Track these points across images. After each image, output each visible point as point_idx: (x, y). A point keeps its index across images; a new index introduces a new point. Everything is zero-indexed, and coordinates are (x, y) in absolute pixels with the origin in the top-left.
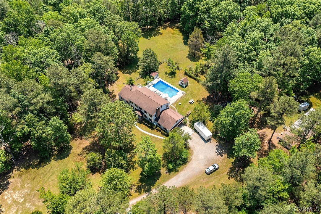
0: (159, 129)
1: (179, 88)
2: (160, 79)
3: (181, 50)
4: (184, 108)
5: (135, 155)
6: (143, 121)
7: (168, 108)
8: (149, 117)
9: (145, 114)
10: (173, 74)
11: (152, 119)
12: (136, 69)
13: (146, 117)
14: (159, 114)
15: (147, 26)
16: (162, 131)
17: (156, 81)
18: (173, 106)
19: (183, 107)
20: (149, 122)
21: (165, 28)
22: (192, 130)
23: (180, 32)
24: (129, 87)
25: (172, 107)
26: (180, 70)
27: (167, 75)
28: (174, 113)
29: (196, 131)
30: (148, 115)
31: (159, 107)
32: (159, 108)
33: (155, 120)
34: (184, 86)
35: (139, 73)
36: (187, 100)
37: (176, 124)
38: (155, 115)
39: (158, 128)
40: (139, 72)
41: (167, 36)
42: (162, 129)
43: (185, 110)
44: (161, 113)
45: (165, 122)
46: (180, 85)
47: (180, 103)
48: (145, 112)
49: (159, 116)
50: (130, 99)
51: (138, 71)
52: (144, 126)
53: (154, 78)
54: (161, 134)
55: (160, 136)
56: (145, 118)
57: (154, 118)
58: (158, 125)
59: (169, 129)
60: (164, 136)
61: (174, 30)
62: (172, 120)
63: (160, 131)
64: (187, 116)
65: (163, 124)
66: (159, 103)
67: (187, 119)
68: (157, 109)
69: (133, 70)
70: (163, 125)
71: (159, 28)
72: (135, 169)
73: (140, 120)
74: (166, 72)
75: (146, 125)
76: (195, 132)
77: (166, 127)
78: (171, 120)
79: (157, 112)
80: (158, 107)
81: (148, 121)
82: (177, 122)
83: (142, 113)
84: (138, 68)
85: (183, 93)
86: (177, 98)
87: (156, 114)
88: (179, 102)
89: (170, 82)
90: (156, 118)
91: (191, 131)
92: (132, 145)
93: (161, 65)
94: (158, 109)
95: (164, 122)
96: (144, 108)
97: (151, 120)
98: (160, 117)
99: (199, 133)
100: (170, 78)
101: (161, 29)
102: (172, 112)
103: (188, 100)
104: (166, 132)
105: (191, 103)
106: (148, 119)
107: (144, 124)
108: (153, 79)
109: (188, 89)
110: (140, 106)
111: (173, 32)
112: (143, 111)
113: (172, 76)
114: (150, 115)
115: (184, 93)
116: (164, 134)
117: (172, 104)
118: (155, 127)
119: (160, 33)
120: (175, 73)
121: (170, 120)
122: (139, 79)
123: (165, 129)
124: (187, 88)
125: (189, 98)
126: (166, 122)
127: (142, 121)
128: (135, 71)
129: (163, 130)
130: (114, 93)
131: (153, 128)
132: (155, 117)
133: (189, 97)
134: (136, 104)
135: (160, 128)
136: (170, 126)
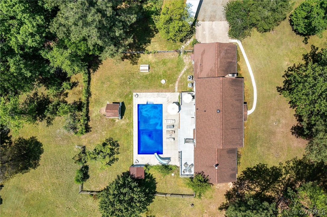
1: (131, 109)
5: (296, 66)
18: (176, 88)
22: (197, 28)
25: (178, 88)
43: (169, 64)
46: (123, 114)
47: (162, 82)
55: (244, 59)
64: (177, 51)
72: (314, 47)
85: (137, 95)
88: (161, 85)
91: (200, 27)
92: (286, 83)
93: (98, 189)
100: (118, 146)
103: (145, 77)
115: (134, 94)
122: (163, 191)
125: (139, 80)
130: (225, 202)
133: (136, 81)
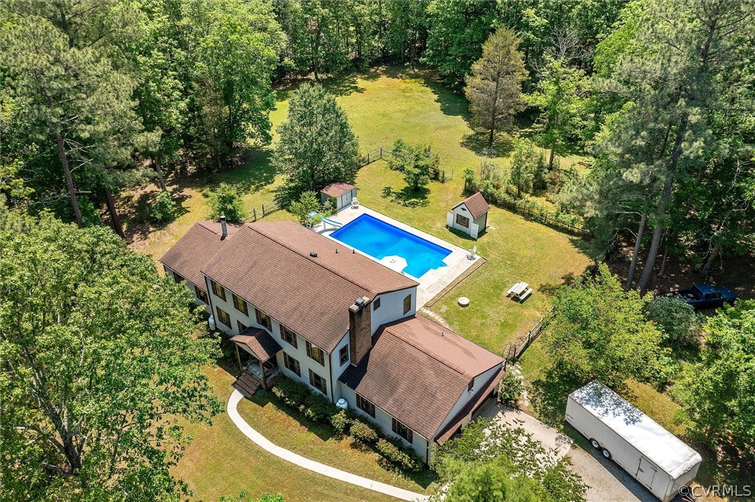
0: (368, 432)
1: (450, 241)
2: (362, 210)
3: (436, 129)
4: (488, 322)
6: (274, 390)
7: (413, 317)
8: (307, 364)
9: (287, 348)
10: (415, 192)
11: (322, 372)
12: (263, 183)
13: (292, 364)
14: (363, 343)
15: (316, 74)
16: (382, 444)
17: (345, 217)
19: (484, 317)
20: (309, 392)
21: (375, 77)
23: (427, 86)
24: (218, 228)
26: (443, 182)
27: (390, 198)
28: (449, 341)
29: (582, 441)
30: (299, 354)
31: (366, 299)
32: (363, 307)
33: (342, 379)
34: (474, 229)
35: (275, 194)
36: (497, 287)
37: (466, 397)
38: (343, 351)
39: (358, 427)
40: (276, 191)
41: (385, 95)
42: (381, 435)
43: (496, 331)
44: (375, 338)
45: (400, 390)
46: (453, 230)
47: (464, 301)
48: (290, 337)
49: (367, 356)
50: (209, 274)
51: (270, 187)
52: (282, 415)
53: (339, 205)
54: (380, 462)
56: (289, 373)
57: (339, 370)
58: (361, 412)
59: (426, 431)
60: (397, 476)
61: (405, 82)
62: (439, 373)
63: (371, 445)
64: (514, 360)
65: (391, 401)
66: (362, 282)
67: (516, 371)
68: (351, 312)
69: (249, 186)
70: (387, 410)
71: (352, 77)
73: (260, 387)
74: (389, 188)
75: (293, 411)
76: (573, 447)
77: (409, 421)
78: (437, 375)
79: (352, 333)
80: (359, 301)
81: (304, 386)
82: (471, 385)
83: (271, 346)
84: (269, 180)
85: (472, 258)
86: (445, 279)
87: (346, 341)
88: (459, 295)
89: (409, 221)
90: (350, 366)
91: (555, 441)
93: (364, 167)
94: (360, 312)
95: (393, 389)
96: (281, 311)
97: (317, 381)
98: (371, 360)
99: (600, 449)
100: (405, 205)
101: (359, 80)
102: (437, 334)
103: (499, 287)
104: (411, 452)
105: (516, 298)
106: (305, 378)
107: (280, 403)
108: (334, 209)
109: (493, 245)
110: (257, 303)
111: (404, 86)
112: (276, 334)
113: (413, 200)
114: (310, 352)
115: (477, 258)
116: (398, 464)
117: (426, 306)
118: (339, 420)
119: (357, 87)
120: (427, 191)
121: (430, 377)
122: (273, 215)
123: (403, 432)
124: (484, 239)
125: (502, 277)
126: (410, 390)
127: (269, 390)
128: (257, 189)
129: (390, 440)
131: (332, 427)
132: (343, 361)
133: (501, 272)
134: (241, 293)
135: (372, 426)
136: (430, 412)
